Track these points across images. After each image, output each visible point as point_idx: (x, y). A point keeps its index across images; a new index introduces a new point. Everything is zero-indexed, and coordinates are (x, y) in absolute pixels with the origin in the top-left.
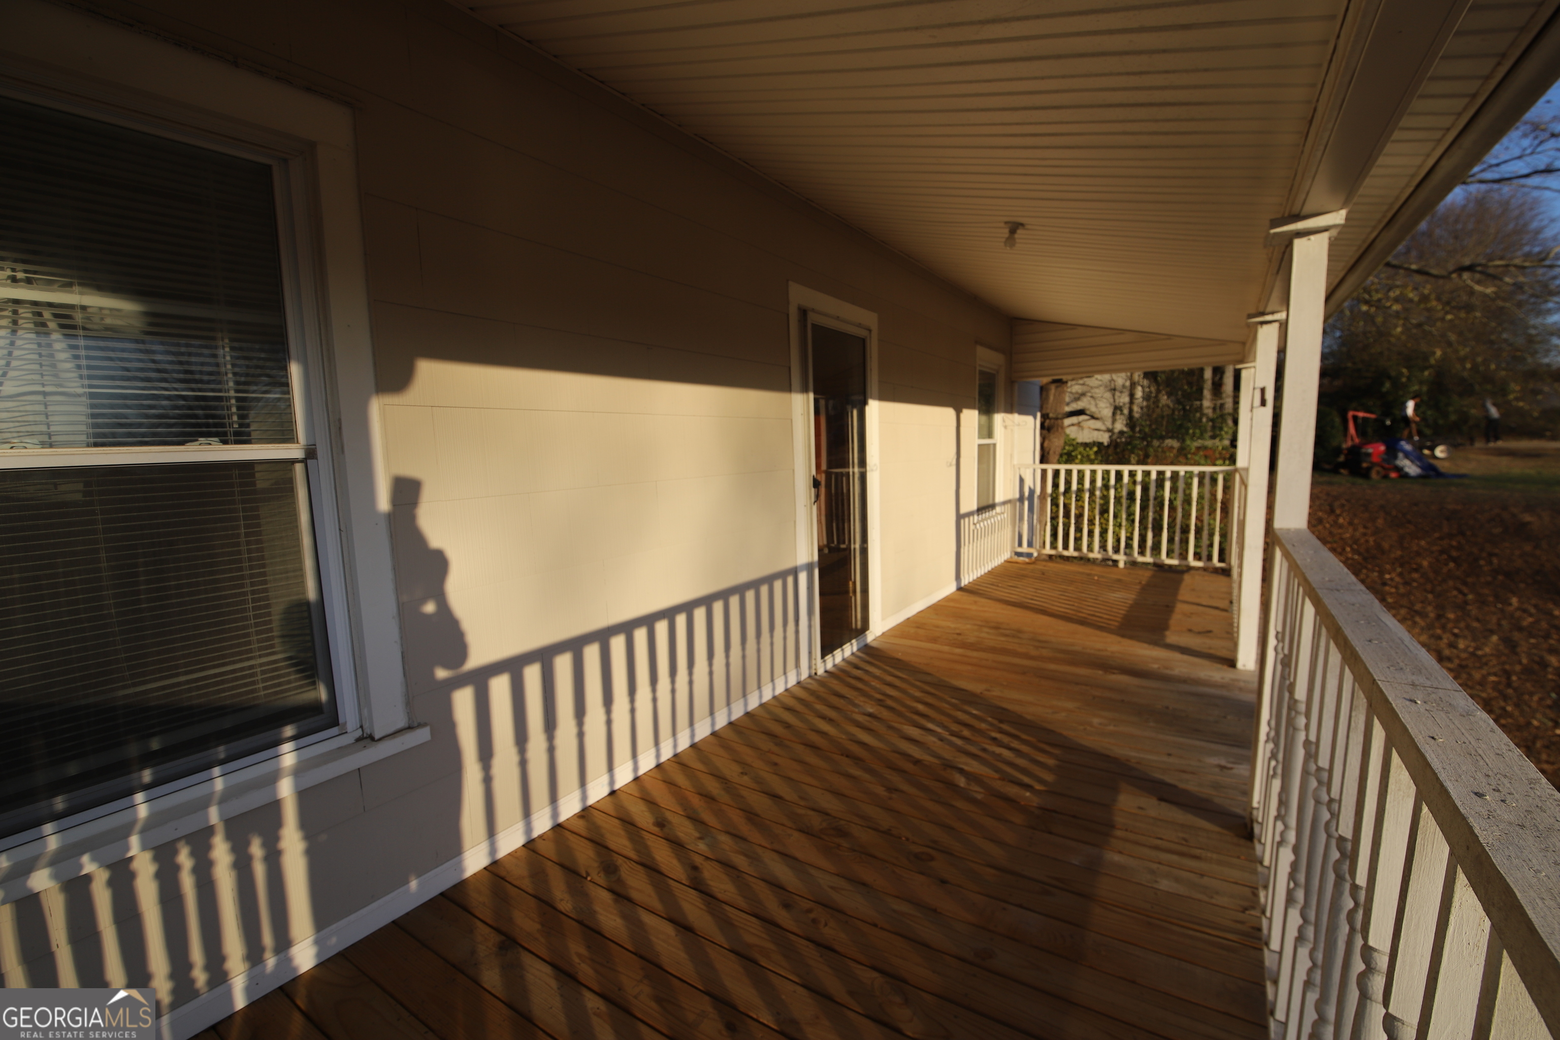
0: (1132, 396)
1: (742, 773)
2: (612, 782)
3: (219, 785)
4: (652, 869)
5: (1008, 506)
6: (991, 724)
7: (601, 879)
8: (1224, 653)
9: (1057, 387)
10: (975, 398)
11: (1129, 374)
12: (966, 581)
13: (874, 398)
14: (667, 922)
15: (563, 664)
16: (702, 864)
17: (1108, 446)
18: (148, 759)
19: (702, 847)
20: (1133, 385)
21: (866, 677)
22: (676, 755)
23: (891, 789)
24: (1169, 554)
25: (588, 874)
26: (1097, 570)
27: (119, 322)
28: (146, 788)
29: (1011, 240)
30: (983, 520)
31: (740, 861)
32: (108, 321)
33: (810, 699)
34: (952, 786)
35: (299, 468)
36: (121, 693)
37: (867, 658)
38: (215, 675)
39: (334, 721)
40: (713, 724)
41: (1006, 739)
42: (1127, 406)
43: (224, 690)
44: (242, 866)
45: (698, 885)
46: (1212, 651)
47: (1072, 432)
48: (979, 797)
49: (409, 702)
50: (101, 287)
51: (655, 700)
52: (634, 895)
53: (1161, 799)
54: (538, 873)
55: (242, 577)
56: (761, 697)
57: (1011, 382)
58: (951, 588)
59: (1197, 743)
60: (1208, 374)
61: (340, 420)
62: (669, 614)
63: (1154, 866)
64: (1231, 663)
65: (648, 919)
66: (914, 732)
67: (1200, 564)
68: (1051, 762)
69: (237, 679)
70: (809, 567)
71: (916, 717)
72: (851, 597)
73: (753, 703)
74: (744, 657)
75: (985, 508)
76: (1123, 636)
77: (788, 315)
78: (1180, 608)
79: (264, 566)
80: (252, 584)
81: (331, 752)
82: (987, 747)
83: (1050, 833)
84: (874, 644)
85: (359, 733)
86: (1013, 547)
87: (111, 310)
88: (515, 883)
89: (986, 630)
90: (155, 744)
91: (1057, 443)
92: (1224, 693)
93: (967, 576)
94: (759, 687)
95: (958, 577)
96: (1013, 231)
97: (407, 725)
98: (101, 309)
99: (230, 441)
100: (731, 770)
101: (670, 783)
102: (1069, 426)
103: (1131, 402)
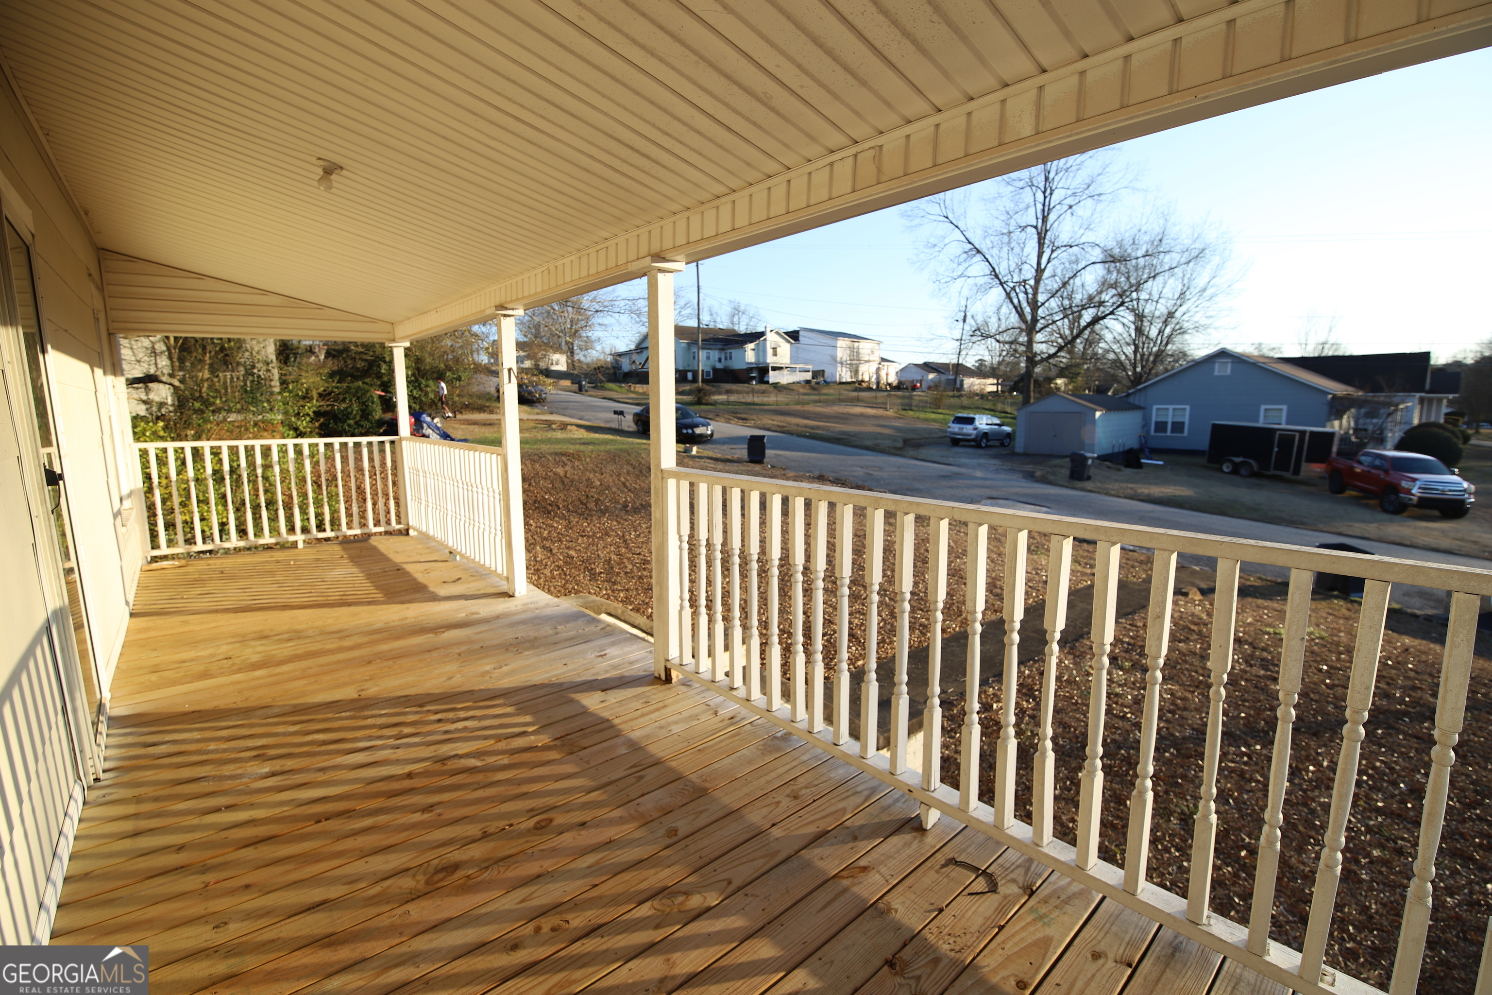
1: (216, 927)
5: (134, 500)
8: (492, 590)
12: (131, 603)
23: (427, 809)
24: (349, 526)
26: (273, 555)
29: (326, 181)
34: (472, 770)
41: (448, 716)
48: (506, 762)
64: (507, 594)
67: (381, 529)
68: (508, 710)
70: (59, 616)
78: (408, 568)
82: (444, 729)
83: (585, 748)
86: (145, 550)
89: (253, 643)
93: (130, 597)
95: (126, 601)
96: (328, 172)
100: (192, 938)
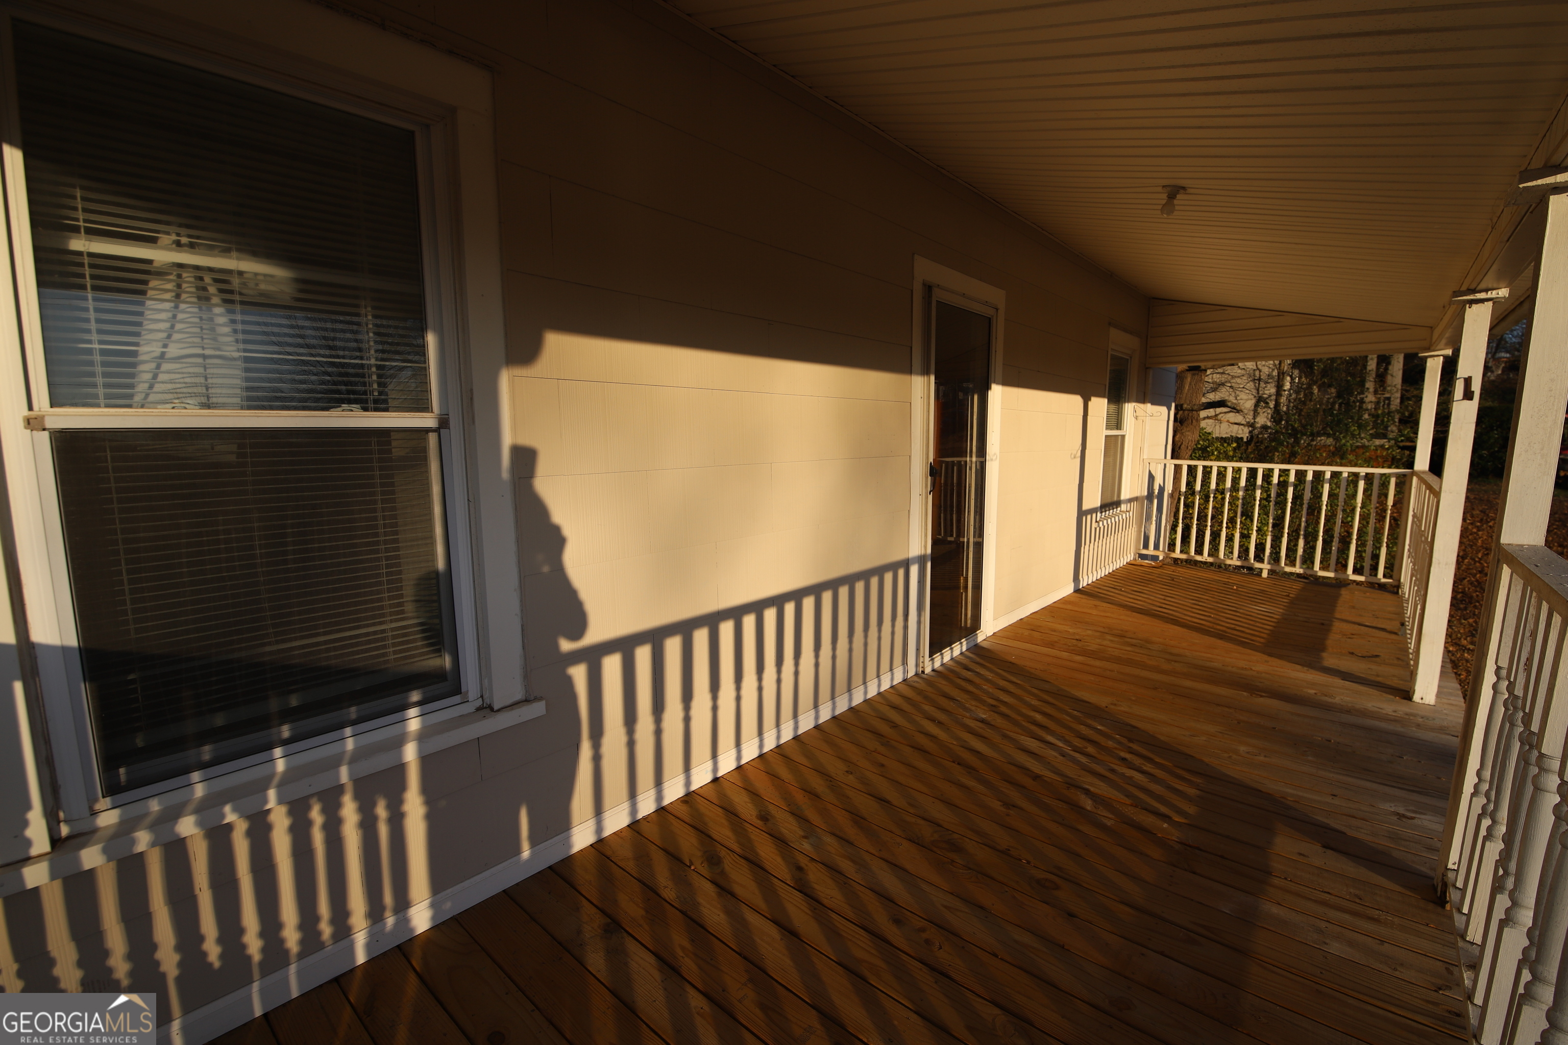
0: (1279, 387)
1: (847, 772)
2: (715, 769)
3: (350, 744)
4: (755, 864)
5: (1135, 505)
6: (1120, 743)
7: (704, 869)
8: (1395, 682)
9: (1194, 375)
10: (1106, 386)
11: (1277, 362)
12: (1084, 582)
13: (998, 383)
14: (772, 923)
15: (673, 647)
16: (807, 865)
17: (1249, 442)
18: (287, 715)
19: (806, 846)
20: (1281, 375)
21: (977, 680)
22: (778, 747)
23: (1009, 805)
24: (1323, 565)
25: (692, 863)
26: (1235, 578)
27: (271, 288)
28: (284, 743)
29: (1169, 206)
30: (1106, 518)
31: (846, 866)
32: (263, 287)
33: (918, 698)
34: (1077, 808)
35: (432, 438)
36: (268, 649)
37: (978, 660)
38: (351, 637)
39: (457, 690)
40: (817, 717)
41: (1137, 761)
42: (1274, 397)
43: (358, 653)
44: (368, 825)
45: (803, 888)
46: (1379, 679)
47: (1207, 425)
48: (1109, 823)
49: (527, 676)
50: (255, 253)
51: (760, 689)
52: (738, 890)
53: (1326, 846)
54: (642, 857)
55: (377, 543)
56: (866, 693)
57: (1145, 369)
58: (1069, 589)
59: (1368, 785)
60: (1372, 365)
61: (471, 390)
62: (778, 601)
63: (1323, 925)
64: (1407, 695)
65: (753, 919)
66: (1032, 744)
67: (1360, 578)
68: (1192, 791)
69: (369, 642)
70: (921, 560)
71: (1033, 728)
72: (962, 593)
73: (858, 698)
74: (850, 650)
75: (1110, 504)
76: (1270, 655)
77: (912, 291)
78: (1337, 626)
79: (396, 533)
80: (387, 550)
81: (453, 720)
82: (1115, 767)
83: (1194, 873)
84: (985, 645)
85: (479, 703)
86: (1137, 548)
87: (265, 275)
88: (619, 863)
89: (1109, 637)
90: (294, 701)
91: (1191, 437)
92: (1399, 728)
93: (1085, 578)
94: (865, 683)
95: (1076, 578)
96: (1172, 197)
97: (524, 698)
98: (256, 274)
99: (370, 408)
100: (836, 768)
101: (773, 776)
102: (1204, 418)
103: (1279, 394)
